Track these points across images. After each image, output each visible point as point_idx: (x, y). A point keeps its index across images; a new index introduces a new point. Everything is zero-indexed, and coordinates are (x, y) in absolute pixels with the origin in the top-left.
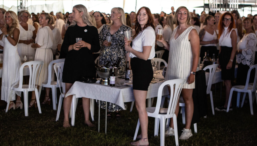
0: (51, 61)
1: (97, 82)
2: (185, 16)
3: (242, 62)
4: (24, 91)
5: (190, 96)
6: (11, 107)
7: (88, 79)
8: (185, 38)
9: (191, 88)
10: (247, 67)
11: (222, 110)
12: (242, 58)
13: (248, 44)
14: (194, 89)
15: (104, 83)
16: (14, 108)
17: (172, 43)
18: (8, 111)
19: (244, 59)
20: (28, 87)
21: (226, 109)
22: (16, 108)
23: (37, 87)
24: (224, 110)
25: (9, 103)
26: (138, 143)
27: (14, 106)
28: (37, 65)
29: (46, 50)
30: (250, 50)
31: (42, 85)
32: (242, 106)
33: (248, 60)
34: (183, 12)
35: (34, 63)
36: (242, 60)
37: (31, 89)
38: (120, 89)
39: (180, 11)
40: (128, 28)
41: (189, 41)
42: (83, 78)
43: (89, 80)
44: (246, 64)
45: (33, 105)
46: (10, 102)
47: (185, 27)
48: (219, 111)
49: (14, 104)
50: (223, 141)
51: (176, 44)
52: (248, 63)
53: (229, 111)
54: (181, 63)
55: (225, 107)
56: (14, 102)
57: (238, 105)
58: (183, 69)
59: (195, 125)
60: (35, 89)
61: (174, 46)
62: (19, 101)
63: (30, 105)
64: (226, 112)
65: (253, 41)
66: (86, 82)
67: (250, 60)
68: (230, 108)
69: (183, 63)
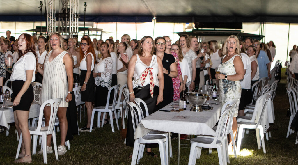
2: (57, 42)
3: (101, 84)
5: (64, 114)
8: (60, 61)
9: (65, 107)
10: (106, 89)
11: (86, 131)
12: (100, 81)
13: (106, 67)
14: (67, 108)
17: (46, 66)
19: (103, 81)
21: (89, 129)
24: (87, 130)
26: (22, 160)
30: (109, 73)
32: (102, 126)
33: (106, 83)
34: (54, 38)
36: (101, 82)
38: (2, 111)
39: (52, 37)
40: (3, 54)
41: (64, 64)
44: (105, 86)
47: (59, 52)
48: (82, 132)
50: (95, 153)
51: (51, 67)
52: (107, 85)
53: (92, 131)
54: (56, 84)
55: (87, 127)
57: (99, 125)
58: (58, 90)
59: (68, 142)
61: (49, 69)
64: (89, 132)
65: (111, 64)
67: (108, 82)
68: (93, 128)
69: (58, 84)
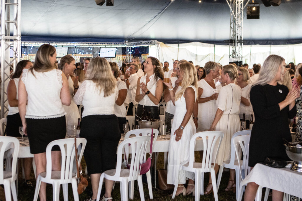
0: (237, 131)
1: (287, 166)
4: (196, 171)
6: (180, 192)
7: (273, 162)
15: (297, 170)
16: (184, 194)
18: (176, 197)
20: (200, 167)
22: (186, 194)
23: (214, 167)
25: (177, 187)
27: (184, 191)
28: (214, 137)
29: (230, 116)
31: (223, 164)
35: (211, 134)
37: (205, 169)
42: (268, 160)
43: (275, 162)
45: (210, 191)
46: (179, 185)
49: (184, 189)
56: (184, 186)
60: (210, 170)
62: (192, 185)
63: (207, 191)
66: (271, 165)
